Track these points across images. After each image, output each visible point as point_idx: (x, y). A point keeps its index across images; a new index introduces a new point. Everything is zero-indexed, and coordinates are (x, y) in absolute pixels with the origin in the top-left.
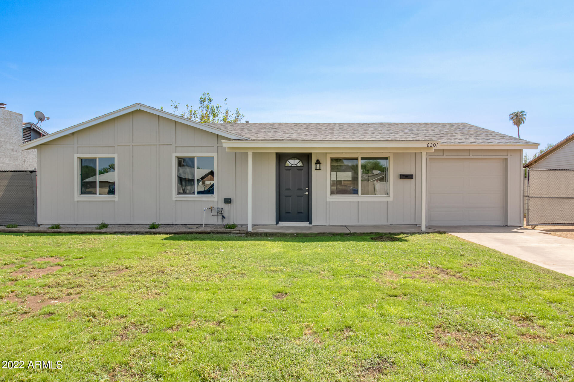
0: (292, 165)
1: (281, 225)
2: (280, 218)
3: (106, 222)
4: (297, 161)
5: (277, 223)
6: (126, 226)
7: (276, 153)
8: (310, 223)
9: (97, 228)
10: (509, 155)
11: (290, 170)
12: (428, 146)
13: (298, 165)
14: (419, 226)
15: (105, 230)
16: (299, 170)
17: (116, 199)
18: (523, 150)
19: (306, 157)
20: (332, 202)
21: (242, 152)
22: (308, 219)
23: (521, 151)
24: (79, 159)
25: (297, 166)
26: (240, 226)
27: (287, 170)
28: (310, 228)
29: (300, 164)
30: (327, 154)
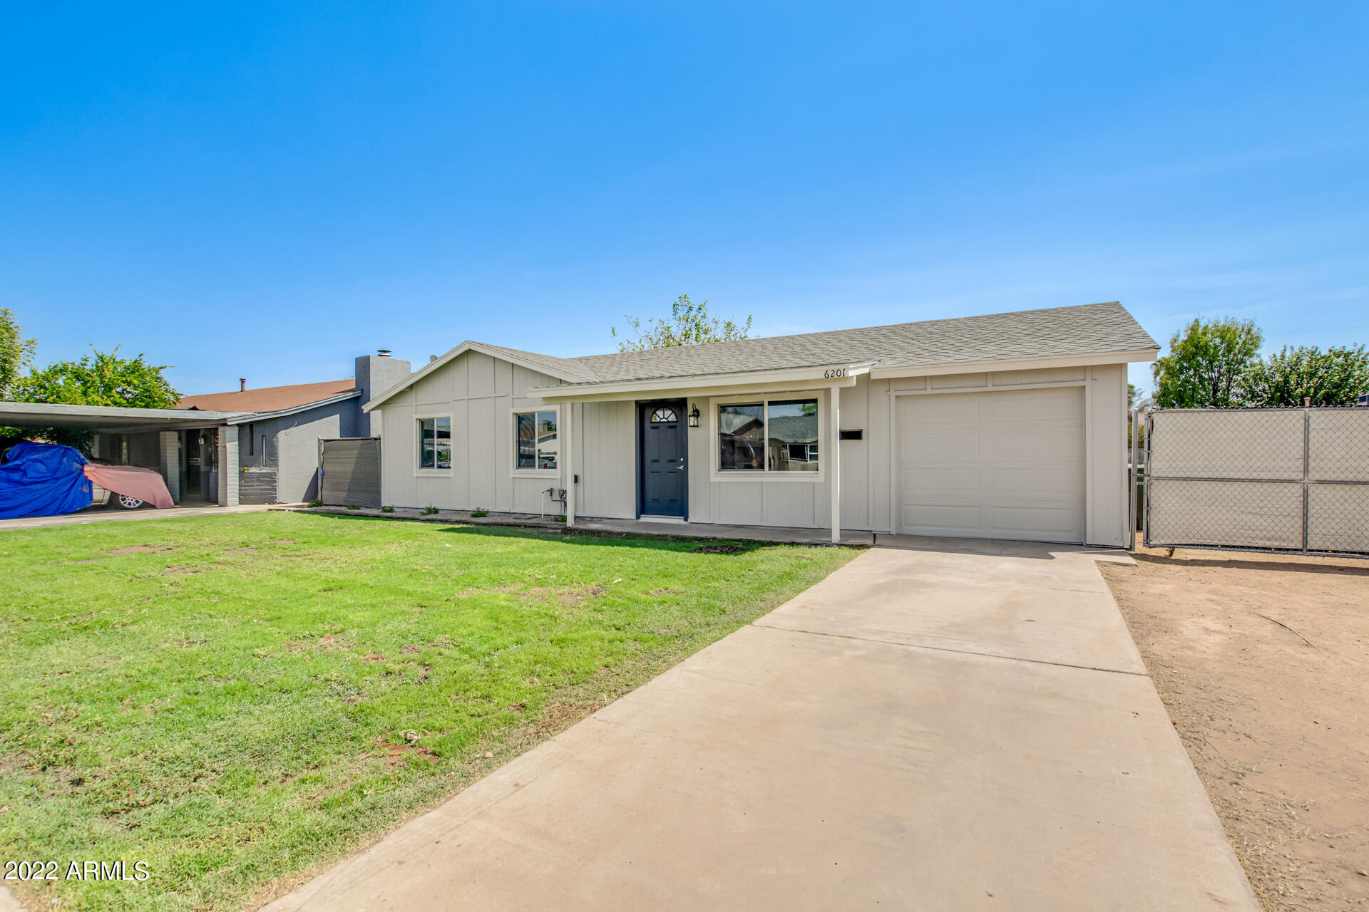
0: (661, 419)
1: (644, 521)
2: (642, 509)
3: (438, 507)
4: (668, 413)
5: (638, 517)
6: (463, 512)
7: (636, 402)
8: (686, 519)
9: (423, 514)
10: (1088, 378)
11: (657, 428)
12: (827, 376)
13: (670, 419)
14: (828, 532)
15: (430, 517)
16: (670, 427)
17: (451, 475)
18: (1129, 364)
19: (679, 405)
20: (719, 482)
21: (599, 403)
22: (683, 512)
23: (1122, 367)
24: (418, 421)
25: (668, 422)
26: (590, 519)
27: (653, 428)
28: (686, 526)
29: (673, 418)
30: (711, 399)
